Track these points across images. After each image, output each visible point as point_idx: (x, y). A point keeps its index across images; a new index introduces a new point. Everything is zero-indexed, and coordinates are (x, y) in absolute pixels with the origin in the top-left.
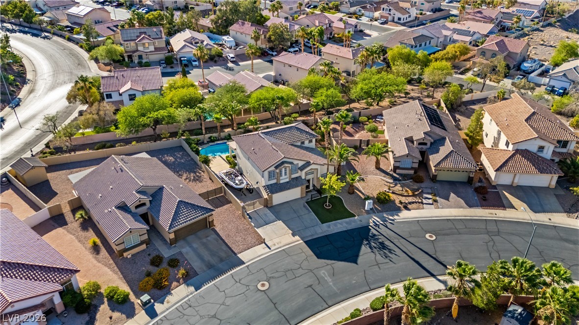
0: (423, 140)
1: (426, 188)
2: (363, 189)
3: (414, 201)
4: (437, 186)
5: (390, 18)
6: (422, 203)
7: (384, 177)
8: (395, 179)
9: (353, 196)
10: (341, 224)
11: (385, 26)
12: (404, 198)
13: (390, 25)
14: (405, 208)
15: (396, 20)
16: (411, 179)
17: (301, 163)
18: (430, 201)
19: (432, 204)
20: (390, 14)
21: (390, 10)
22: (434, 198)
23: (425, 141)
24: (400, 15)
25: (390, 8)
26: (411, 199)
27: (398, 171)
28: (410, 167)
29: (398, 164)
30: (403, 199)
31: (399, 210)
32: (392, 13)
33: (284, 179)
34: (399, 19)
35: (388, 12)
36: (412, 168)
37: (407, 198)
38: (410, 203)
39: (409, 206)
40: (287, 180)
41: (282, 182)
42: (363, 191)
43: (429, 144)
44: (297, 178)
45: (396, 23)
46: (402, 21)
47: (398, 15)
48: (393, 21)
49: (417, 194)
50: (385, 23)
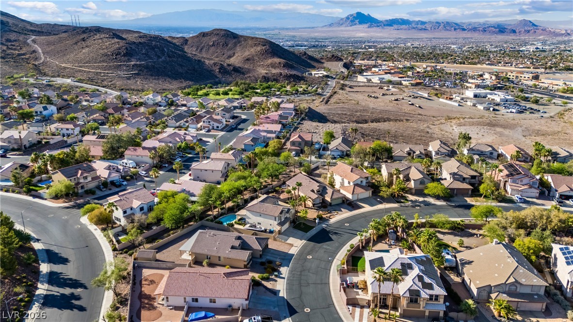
5: (211, 127)
11: (210, 133)
13: (213, 132)
15: (215, 128)
20: (210, 125)
21: (209, 122)
24: (218, 125)
25: (209, 120)
32: (211, 123)
34: (218, 127)
35: (208, 123)
45: (216, 130)
46: (220, 128)
47: (216, 125)
48: (213, 129)
50: (209, 131)
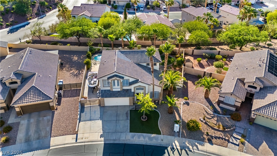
0: (253, 84)
1: (240, 127)
2: (183, 112)
3: (221, 136)
4: (252, 129)
6: (228, 141)
7: (207, 106)
8: (215, 111)
9: (170, 116)
10: (144, 138)
12: (213, 130)
14: (208, 141)
16: (230, 115)
17: (131, 80)
18: (238, 142)
19: (238, 145)
22: (243, 140)
23: (255, 85)
26: (218, 134)
27: (221, 105)
28: (233, 104)
29: (222, 99)
30: (211, 132)
31: (202, 141)
33: (117, 88)
36: (234, 106)
37: (216, 132)
38: (216, 138)
39: (214, 141)
40: (119, 90)
41: (114, 90)
42: (181, 115)
43: (258, 89)
44: (128, 90)
49: (226, 131)
